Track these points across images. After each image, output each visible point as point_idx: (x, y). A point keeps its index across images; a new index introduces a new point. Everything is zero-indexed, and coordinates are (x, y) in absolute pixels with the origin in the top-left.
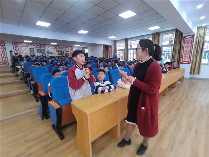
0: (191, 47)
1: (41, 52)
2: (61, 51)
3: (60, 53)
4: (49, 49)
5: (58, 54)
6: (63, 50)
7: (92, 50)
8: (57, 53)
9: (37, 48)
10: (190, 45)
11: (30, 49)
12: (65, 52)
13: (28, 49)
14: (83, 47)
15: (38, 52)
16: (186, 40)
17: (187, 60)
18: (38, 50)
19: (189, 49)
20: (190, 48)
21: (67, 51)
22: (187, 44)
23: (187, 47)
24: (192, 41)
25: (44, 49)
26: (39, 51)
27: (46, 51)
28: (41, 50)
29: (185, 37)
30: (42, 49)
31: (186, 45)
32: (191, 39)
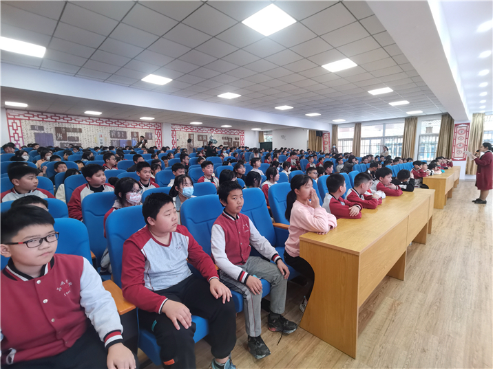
0: (466, 138)
1: (202, 140)
2: (228, 139)
3: (227, 141)
4: (213, 134)
5: (224, 143)
6: (231, 136)
7: (283, 137)
8: (223, 141)
9: (198, 133)
10: (464, 136)
11: (189, 135)
12: (234, 140)
13: (187, 134)
14: (260, 132)
15: (199, 140)
16: (459, 129)
17: (461, 155)
18: (199, 136)
19: (463, 142)
20: (464, 140)
21: (236, 139)
23: (460, 138)
24: (467, 131)
25: (206, 134)
26: (200, 138)
27: (208, 138)
28: (202, 136)
29: (456, 125)
30: (204, 134)
31: (458, 135)
32: (465, 128)
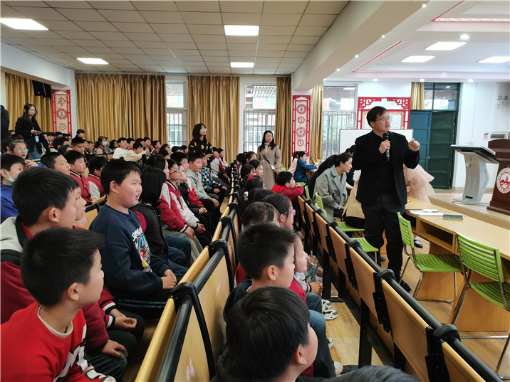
0: (307, 121)
17: (303, 148)
20: (305, 123)
22: (300, 113)
23: (300, 120)
24: (308, 109)
29: (295, 97)
31: (298, 115)
32: (305, 103)
